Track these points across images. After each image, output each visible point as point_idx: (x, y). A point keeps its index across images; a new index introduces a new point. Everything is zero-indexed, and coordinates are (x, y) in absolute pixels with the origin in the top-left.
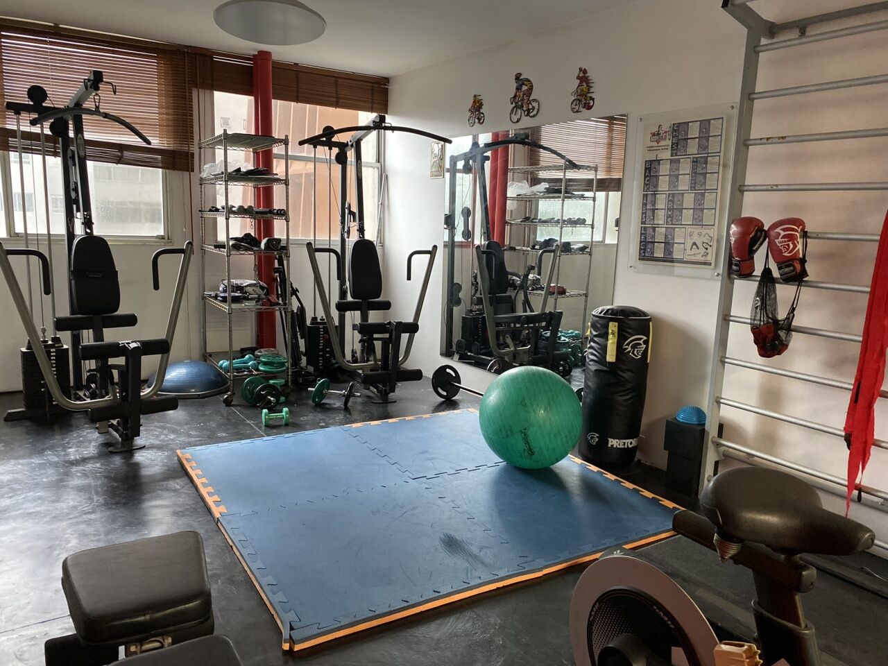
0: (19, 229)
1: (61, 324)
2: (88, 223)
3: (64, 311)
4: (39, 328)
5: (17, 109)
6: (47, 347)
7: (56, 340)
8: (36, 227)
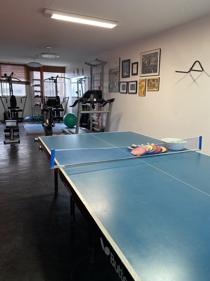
0: (3, 95)
1: (9, 108)
2: (12, 93)
3: (10, 106)
4: (6, 109)
5: (3, 77)
6: (7, 112)
7: (8, 111)
8: (5, 94)
